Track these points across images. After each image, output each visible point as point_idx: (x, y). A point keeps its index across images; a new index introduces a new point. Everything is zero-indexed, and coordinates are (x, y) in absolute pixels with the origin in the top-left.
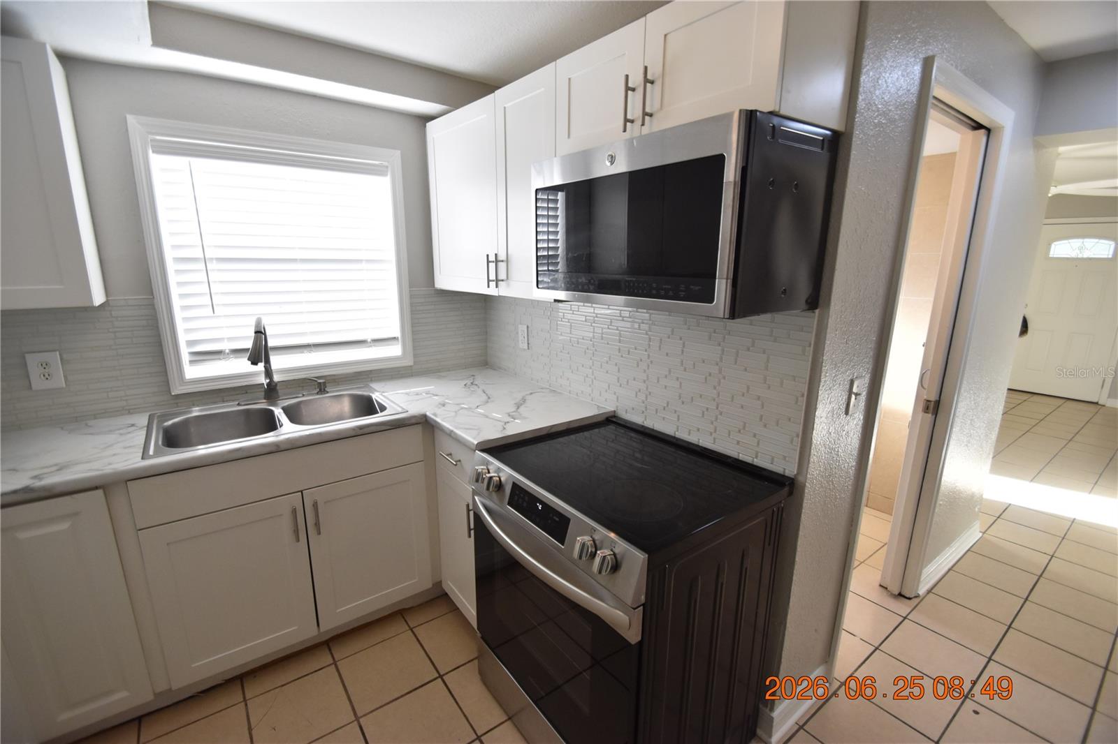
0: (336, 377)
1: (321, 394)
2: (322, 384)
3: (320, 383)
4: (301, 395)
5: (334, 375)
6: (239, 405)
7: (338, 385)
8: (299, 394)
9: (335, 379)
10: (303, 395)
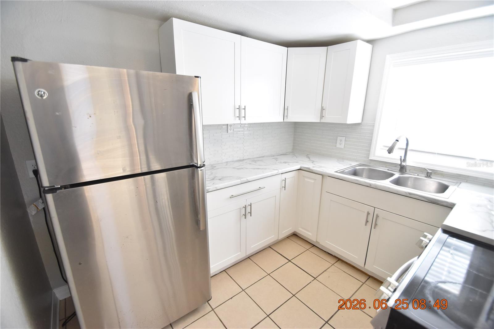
0: (443, 173)
1: (427, 178)
2: (429, 173)
3: (428, 172)
4: (417, 175)
5: (442, 171)
6: (388, 170)
7: (443, 177)
8: (416, 174)
9: (442, 174)
10: (418, 175)
